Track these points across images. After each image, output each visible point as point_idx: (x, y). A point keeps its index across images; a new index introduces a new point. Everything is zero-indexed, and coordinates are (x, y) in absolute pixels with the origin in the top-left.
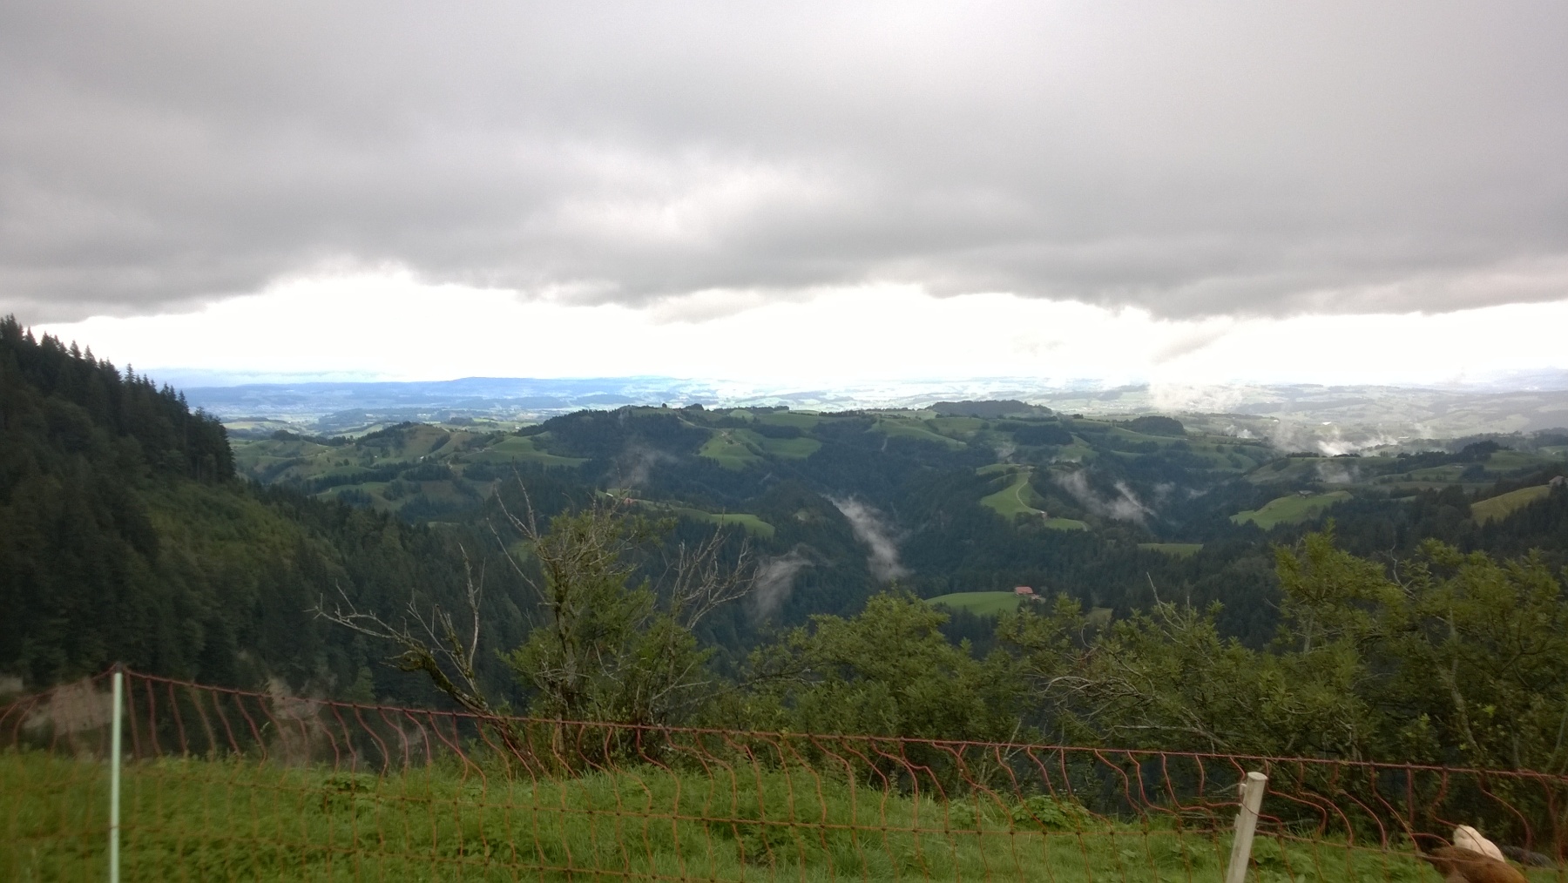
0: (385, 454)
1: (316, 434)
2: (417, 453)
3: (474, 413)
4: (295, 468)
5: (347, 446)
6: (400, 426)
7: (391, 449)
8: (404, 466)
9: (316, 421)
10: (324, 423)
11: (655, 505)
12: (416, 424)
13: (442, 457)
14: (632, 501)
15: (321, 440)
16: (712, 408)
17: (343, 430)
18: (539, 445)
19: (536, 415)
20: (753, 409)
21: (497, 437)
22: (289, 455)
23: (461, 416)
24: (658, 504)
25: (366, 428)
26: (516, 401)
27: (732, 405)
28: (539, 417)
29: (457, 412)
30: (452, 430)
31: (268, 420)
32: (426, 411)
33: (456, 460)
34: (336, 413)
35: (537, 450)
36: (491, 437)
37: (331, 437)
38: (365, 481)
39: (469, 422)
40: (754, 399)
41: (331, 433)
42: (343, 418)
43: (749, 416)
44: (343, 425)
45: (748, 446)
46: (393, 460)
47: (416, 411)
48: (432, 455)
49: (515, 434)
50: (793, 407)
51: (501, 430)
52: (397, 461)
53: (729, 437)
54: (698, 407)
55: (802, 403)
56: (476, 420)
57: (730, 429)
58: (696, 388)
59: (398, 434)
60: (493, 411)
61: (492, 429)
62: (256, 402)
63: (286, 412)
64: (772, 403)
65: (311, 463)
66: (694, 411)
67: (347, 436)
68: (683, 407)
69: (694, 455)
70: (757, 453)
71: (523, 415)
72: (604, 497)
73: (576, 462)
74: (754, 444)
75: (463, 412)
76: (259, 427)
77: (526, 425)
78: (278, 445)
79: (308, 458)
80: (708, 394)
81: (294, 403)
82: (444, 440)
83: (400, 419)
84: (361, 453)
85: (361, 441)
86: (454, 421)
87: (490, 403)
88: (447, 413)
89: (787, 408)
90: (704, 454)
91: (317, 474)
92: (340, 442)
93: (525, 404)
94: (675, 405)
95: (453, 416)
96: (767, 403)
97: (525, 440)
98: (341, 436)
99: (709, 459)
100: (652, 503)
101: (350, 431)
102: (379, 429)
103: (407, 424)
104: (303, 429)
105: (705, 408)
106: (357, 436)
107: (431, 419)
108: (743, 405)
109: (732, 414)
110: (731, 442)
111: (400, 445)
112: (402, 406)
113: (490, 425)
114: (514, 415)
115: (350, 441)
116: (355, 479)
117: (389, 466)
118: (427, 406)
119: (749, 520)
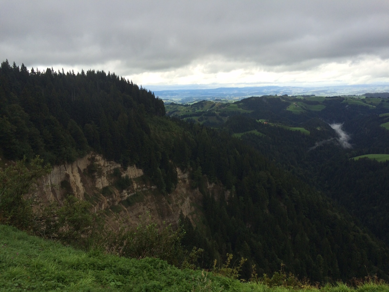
0: (198, 109)
1: (181, 103)
2: (207, 109)
3: (221, 98)
4: (176, 112)
5: (189, 107)
6: (202, 101)
7: (200, 108)
8: (203, 112)
9: (181, 100)
10: (182, 101)
11: (273, 124)
12: (207, 101)
13: (213, 110)
14: (266, 123)
15: (182, 105)
16: (290, 95)
17: (188, 102)
18: (239, 107)
19: (238, 98)
20: (304, 96)
21: (228, 104)
22: (174, 109)
23: (218, 98)
24: (274, 124)
25: (193, 102)
26: (233, 94)
27: (296, 95)
28: (239, 99)
29: (217, 97)
30: (216, 102)
31: (168, 100)
32: (209, 97)
33: (217, 111)
34: (186, 98)
35: (239, 108)
36: (227, 104)
37: (184, 104)
38: (193, 116)
39: (220, 100)
40: (304, 93)
41: (184, 103)
42: (187, 99)
43: (302, 98)
44: (187, 101)
45: (302, 107)
46: (201, 110)
47: (206, 97)
48: (211, 109)
49: (233, 104)
50: (317, 95)
51: (229, 102)
52: (202, 111)
53: (296, 104)
54: (286, 95)
55: (319, 94)
56: (222, 100)
57: (296, 102)
58: (285, 90)
59: (202, 104)
60: (226, 97)
61: (226, 102)
62: (166, 95)
63: (173, 98)
64: (310, 94)
65: (180, 111)
66: (285, 97)
67: (189, 104)
68: (282, 95)
69: (285, 110)
70: (304, 109)
71: (235, 98)
72: (258, 122)
73: (250, 112)
74: (304, 107)
75: (218, 97)
76: (166, 102)
77: (236, 101)
78: (172, 106)
80: (289, 91)
81: (175, 95)
82: (214, 105)
83: (202, 99)
84: (192, 108)
85: (192, 105)
86: (216, 100)
87: (226, 95)
88: (215, 98)
89: (314, 95)
90: (288, 109)
91: (181, 114)
92: (187, 105)
93: (235, 95)
94: (279, 95)
95: (216, 98)
96: (308, 94)
97: (236, 105)
98: (187, 104)
99: (289, 111)
100: (272, 124)
101: (189, 103)
102: (196, 102)
103: (204, 101)
104: (178, 102)
105: (288, 96)
106: (191, 104)
107: (210, 99)
108: (300, 95)
109: (297, 97)
110: (296, 106)
111: (202, 106)
112: (202, 96)
113: (226, 101)
114: (232, 98)
115: (189, 105)
116: (191, 116)
117: (200, 112)
118: (209, 96)
119: (302, 129)
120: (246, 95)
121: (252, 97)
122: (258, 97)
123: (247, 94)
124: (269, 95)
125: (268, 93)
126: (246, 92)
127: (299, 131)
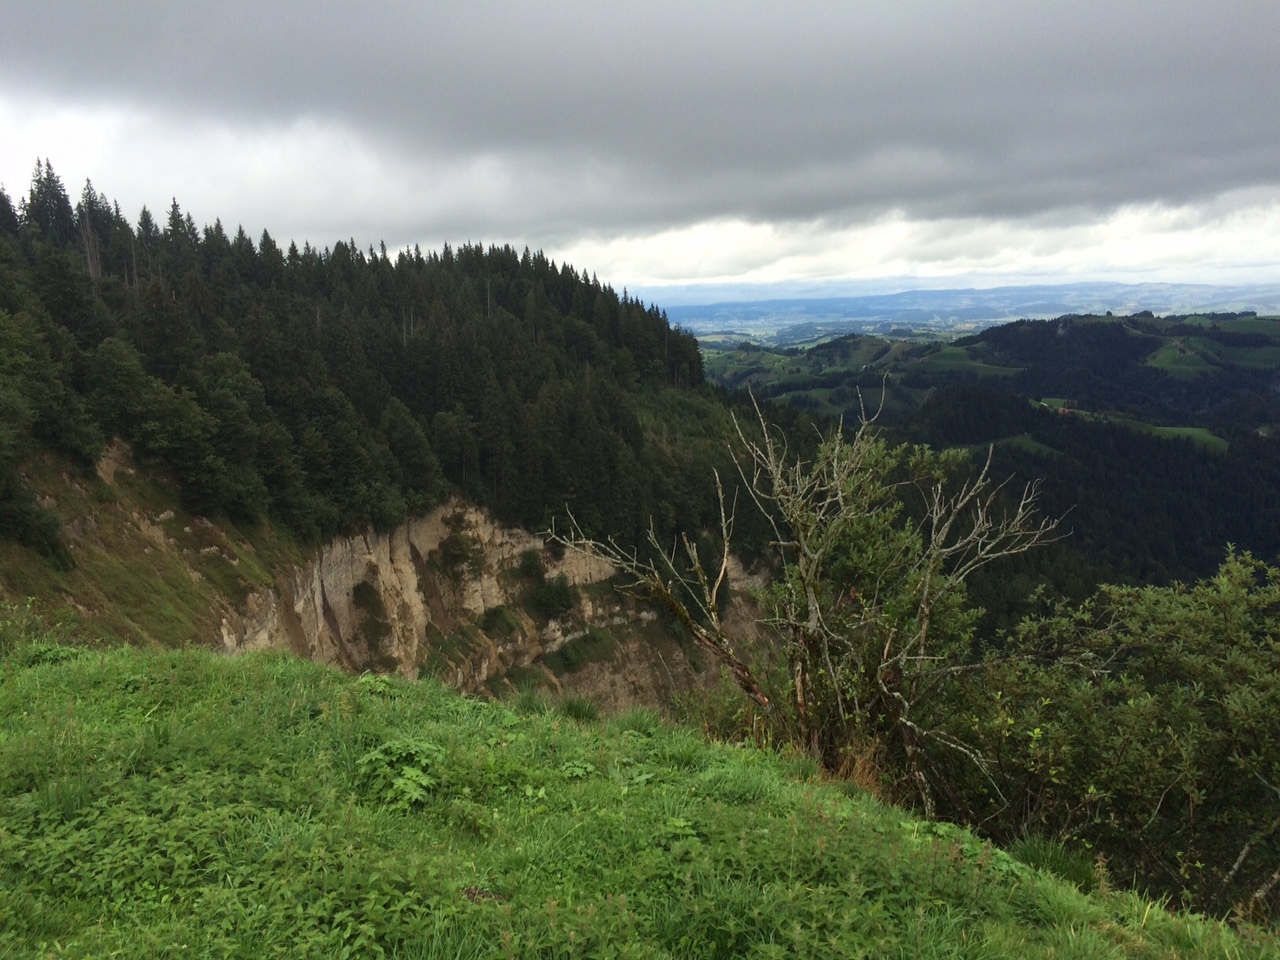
0: (832, 363)
1: (773, 345)
2: (860, 362)
3: (913, 325)
4: (755, 374)
5: (800, 356)
6: (846, 338)
7: (837, 359)
8: (848, 374)
9: (775, 334)
10: (781, 336)
11: (1092, 416)
12: (860, 336)
13: (881, 366)
14: (1067, 411)
15: (777, 351)
16: (1163, 315)
17: (797, 342)
18: (975, 355)
19: (973, 326)
20: (1213, 316)
21: (934, 348)
22: (751, 364)
23: (901, 327)
24: (1095, 415)
25: (816, 340)
26: (955, 313)
27: (1187, 311)
28: (977, 327)
29: (898, 324)
30: (892, 341)
31: (734, 333)
32: (869, 324)
33: (895, 370)
34: (791, 327)
35: (974, 359)
36: (928, 347)
37: (786, 348)
38: (813, 387)
39: (909, 333)
40: (1213, 305)
41: (787, 345)
42: (797, 331)
43: (1207, 324)
44: (797, 337)
45: (1204, 356)
46: (839, 368)
47: (860, 323)
48: (874, 364)
49: (951, 344)
50: (1262, 312)
51: (939, 340)
52: (843, 369)
53: (1182, 346)
54: (1147, 314)
55: (1274, 308)
56: (915, 331)
57: (1182, 338)
58: (1146, 294)
59: (843, 345)
60: (932, 322)
61: (930, 340)
62: (727, 318)
63: (749, 326)
64: (1236, 308)
65: (769, 371)
66: (1143, 320)
67: (800, 347)
68: (1129, 314)
69: (1140, 364)
70: (1214, 363)
71: (961, 326)
72: (1037, 407)
73: (1011, 372)
74: (1211, 353)
75: (903, 324)
76: (727, 340)
77: (962, 336)
78: (743, 355)
79: (766, 366)
80: (1160, 301)
81: (757, 318)
82: (886, 350)
83: (847, 330)
84: (811, 362)
85: (811, 351)
86: (896, 333)
87: (930, 315)
88: (889, 325)
89: (1254, 314)
90: (1151, 363)
91: (773, 381)
92: (793, 352)
93: (963, 314)
94: (1120, 312)
95: (894, 327)
96: (1229, 309)
97: (960, 350)
98: (794, 347)
99: (1157, 369)
100: (1089, 413)
101: (800, 343)
102: (827, 340)
103: (852, 336)
104: (764, 341)
105: (1155, 315)
106: (808, 347)
107: (874, 331)
108: (1201, 312)
109: (1187, 322)
110: (1183, 351)
111: (845, 355)
112: (849, 319)
113: (927, 335)
114: (952, 326)
115: (802, 352)
116: (805, 386)
117: (834, 374)
118: (871, 319)
119: (1199, 434)
120: (1003, 315)
121: (1021, 323)
122: (1043, 322)
123: (1006, 310)
124: (1082, 313)
125: (1082, 308)
126: (1002, 305)
127: (1189, 438)
